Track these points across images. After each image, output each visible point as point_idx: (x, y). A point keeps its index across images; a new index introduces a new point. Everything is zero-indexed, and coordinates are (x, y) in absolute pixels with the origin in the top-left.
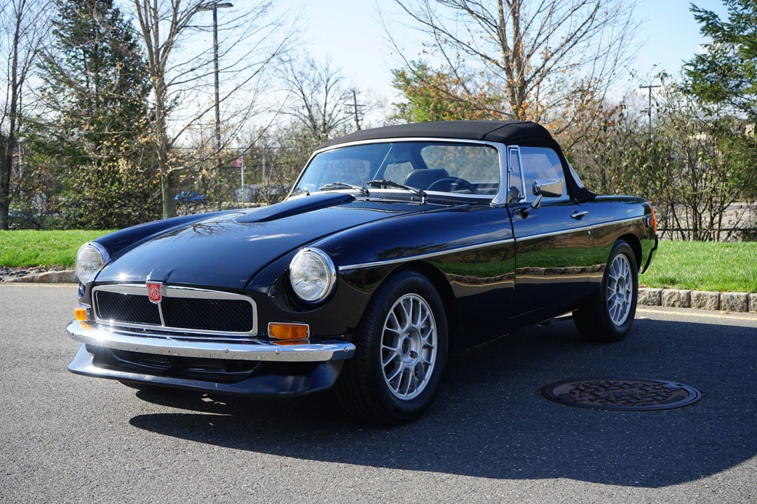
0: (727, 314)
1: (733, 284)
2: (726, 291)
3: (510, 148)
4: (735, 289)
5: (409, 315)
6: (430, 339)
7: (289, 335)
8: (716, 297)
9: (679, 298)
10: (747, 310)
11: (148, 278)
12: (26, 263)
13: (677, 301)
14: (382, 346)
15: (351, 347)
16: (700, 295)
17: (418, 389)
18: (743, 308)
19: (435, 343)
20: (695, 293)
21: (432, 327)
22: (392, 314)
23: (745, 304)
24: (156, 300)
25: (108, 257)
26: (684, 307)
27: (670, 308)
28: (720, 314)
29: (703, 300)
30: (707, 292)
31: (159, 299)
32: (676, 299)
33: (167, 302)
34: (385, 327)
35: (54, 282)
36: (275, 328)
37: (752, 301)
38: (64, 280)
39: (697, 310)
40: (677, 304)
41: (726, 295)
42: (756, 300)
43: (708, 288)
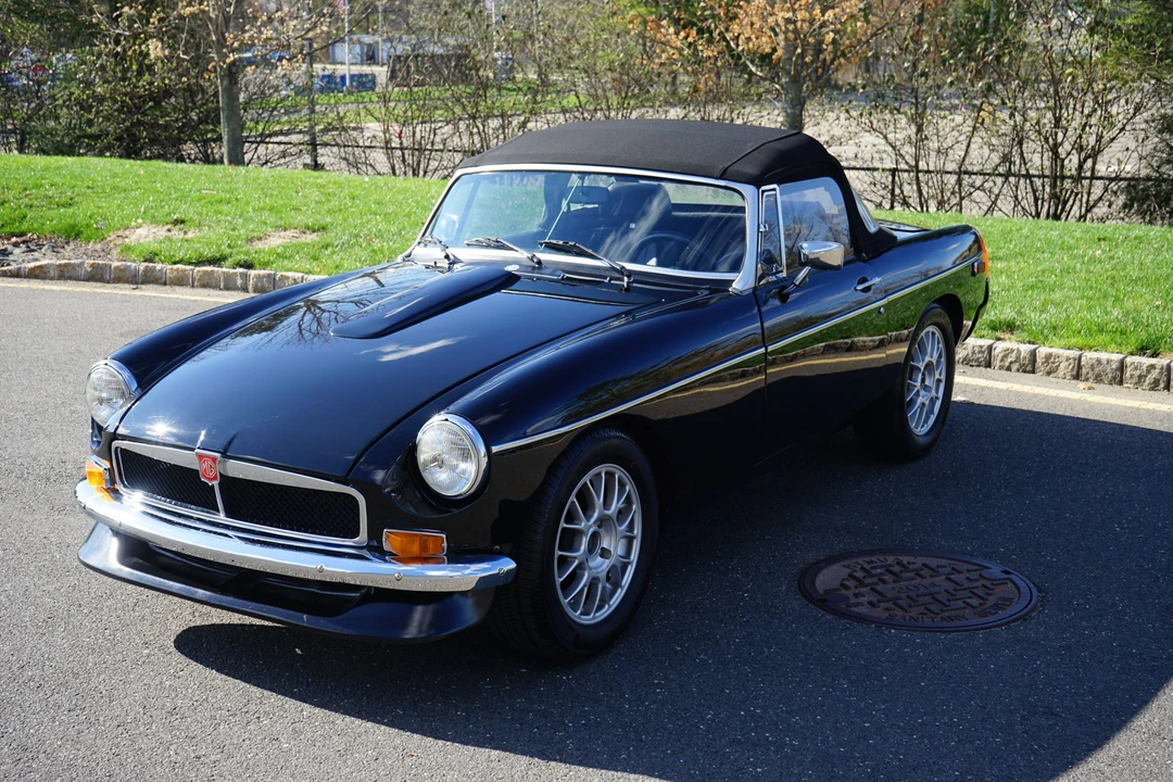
0: (1090, 388)
1: (1101, 338)
2: (1090, 348)
3: (763, 192)
4: (1104, 348)
5: (599, 498)
6: (631, 527)
7: (415, 549)
8: (1075, 360)
9: (1018, 358)
10: (1121, 383)
11: (199, 444)
12: (7, 230)
13: (1016, 362)
14: (558, 553)
15: (508, 565)
16: (1051, 355)
17: (611, 602)
18: (1115, 378)
19: (637, 531)
20: (1043, 351)
21: (634, 507)
22: (573, 502)
23: (1119, 373)
24: (210, 479)
25: (134, 386)
26: (1025, 371)
27: (1004, 372)
28: (1078, 390)
29: (1054, 363)
30: (1061, 351)
31: (215, 478)
32: (1013, 359)
33: (228, 483)
34: (563, 525)
35: (52, 279)
37: (1129, 369)
38: (67, 275)
39: (1044, 378)
40: (1015, 367)
41: (1089, 356)
42: (1136, 368)
43: (1063, 342)
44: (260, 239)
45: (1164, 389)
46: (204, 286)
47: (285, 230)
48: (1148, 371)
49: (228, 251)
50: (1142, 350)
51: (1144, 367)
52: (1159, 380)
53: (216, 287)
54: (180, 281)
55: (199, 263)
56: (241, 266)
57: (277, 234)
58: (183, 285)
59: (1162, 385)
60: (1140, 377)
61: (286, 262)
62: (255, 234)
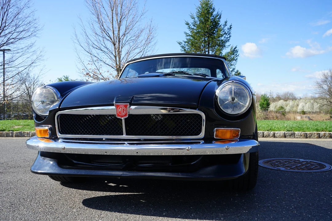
11: (114, 102)
24: (122, 116)
31: (125, 115)
36: (218, 132)
49: (5, 129)
56: (10, 131)
61: (23, 130)
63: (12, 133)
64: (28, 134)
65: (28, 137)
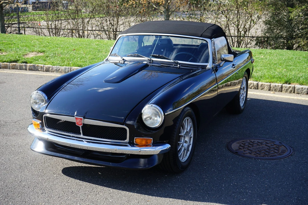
0: (274, 93)
1: (275, 80)
4: (276, 82)
8: (269, 85)
9: (253, 85)
10: (281, 91)
13: (253, 86)
16: (262, 84)
18: (280, 90)
20: (260, 83)
23: (281, 89)
26: (255, 89)
27: (250, 89)
28: (271, 93)
29: (263, 86)
30: (265, 83)
37: (284, 88)
39: (261, 90)
40: (253, 88)
41: (273, 84)
42: (286, 88)
43: (265, 81)
44: (26, 55)
45: (293, 93)
46: (13, 69)
47: (33, 52)
48: (289, 88)
49: (18, 59)
50: (286, 82)
51: (288, 87)
52: (292, 90)
53: (17, 69)
54: (6, 67)
55: (11, 62)
56: (24, 63)
57: (31, 53)
58: (6, 68)
59: (293, 92)
60: (287, 90)
61: (37, 61)
62: (25, 53)
63: (26, 66)
64: (42, 68)
65: (42, 71)
